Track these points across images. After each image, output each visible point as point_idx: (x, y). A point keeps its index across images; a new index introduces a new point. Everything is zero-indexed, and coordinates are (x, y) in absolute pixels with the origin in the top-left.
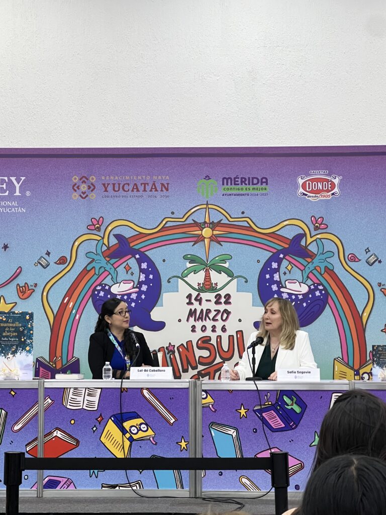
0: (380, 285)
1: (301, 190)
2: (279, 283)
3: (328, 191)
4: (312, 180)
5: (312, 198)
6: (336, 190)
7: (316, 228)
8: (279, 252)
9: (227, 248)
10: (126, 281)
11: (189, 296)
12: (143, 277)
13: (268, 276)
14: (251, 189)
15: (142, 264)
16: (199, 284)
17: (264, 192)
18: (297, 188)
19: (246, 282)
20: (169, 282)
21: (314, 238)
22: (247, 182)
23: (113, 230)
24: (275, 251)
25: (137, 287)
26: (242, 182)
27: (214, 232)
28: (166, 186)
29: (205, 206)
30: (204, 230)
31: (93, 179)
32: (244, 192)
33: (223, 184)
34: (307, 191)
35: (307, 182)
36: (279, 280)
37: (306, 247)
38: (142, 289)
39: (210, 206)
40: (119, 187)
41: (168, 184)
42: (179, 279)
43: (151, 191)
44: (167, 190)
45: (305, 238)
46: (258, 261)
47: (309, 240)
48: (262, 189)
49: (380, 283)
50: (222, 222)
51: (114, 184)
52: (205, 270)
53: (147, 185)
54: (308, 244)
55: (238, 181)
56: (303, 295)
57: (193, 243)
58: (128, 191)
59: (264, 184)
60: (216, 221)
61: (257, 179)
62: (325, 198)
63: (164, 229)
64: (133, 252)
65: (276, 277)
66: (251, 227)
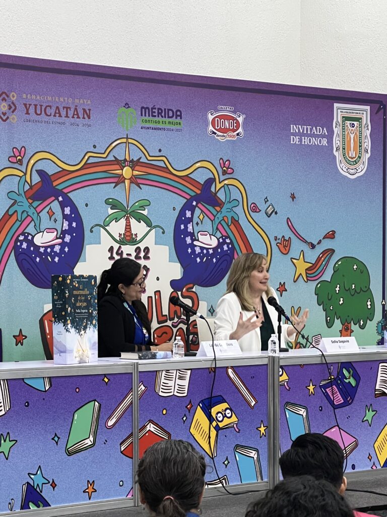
0: (276, 238)
1: (211, 128)
2: (192, 235)
3: (234, 131)
4: (220, 117)
5: (220, 138)
6: (240, 130)
7: (224, 173)
8: (193, 198)
9: (147, 192)
10: (50, 230)
11: (111, 250)
12: (66, 226)
13: (182, 227)
14: (167, 123)
15: (65, 208)
16: (120, 235)
17: (178, 127)
18: (207, 125)
19: (163, 233)
20: (91, 231)
21: (222, 184)
22: (163, 114)
23: (35, 165)
24: (188, 197)
25: (60, 238)
26: (159, 113)
27: (134, 171)
28: (88, 112)
29: (125, 140)
30: (125, 169)
31: (13, 97)
32: (160, 126)
33: (142, 115)
34: (215, 129)
35: (216, 119)
36: (192, 231)
37: (216, 193)
38: (65, 240)
39: (130, 141)
40: (42, 110)
41: (90, 110)
42: (101, 228)
43: (73, 117)
44: (89, 118)
45: (214, 183)
46: (174, 209)
47: (219, 186)
48: (177, 124)
49: (276, 237)
50: (141, 160)
51: (36, 106)
52: (126, 217)
53: (69, 109)
54: (217, 190)
55: (155, 112)
56: (213, 249)
57: (114, 185)
58: (50, 115)
59: (179, 118)
60: (135, 159)
61: (173, 111)
62: (231, 139)
63: (87, 166)
64: (56, 193)
65: (190, 229)
66: (167, 168)
